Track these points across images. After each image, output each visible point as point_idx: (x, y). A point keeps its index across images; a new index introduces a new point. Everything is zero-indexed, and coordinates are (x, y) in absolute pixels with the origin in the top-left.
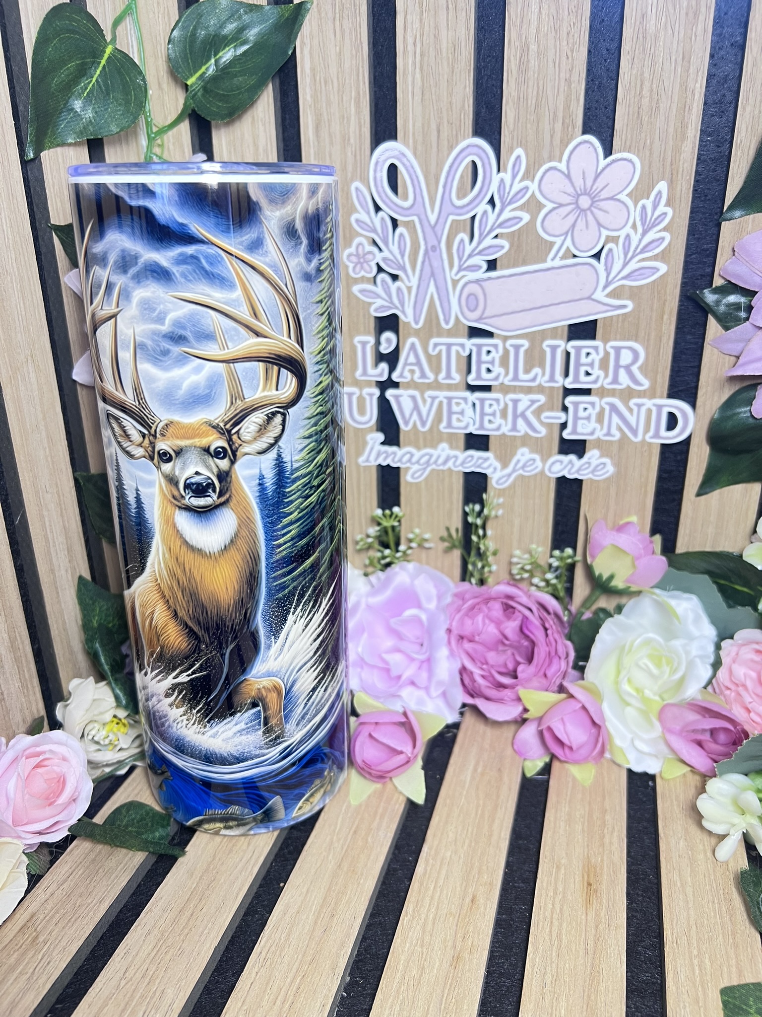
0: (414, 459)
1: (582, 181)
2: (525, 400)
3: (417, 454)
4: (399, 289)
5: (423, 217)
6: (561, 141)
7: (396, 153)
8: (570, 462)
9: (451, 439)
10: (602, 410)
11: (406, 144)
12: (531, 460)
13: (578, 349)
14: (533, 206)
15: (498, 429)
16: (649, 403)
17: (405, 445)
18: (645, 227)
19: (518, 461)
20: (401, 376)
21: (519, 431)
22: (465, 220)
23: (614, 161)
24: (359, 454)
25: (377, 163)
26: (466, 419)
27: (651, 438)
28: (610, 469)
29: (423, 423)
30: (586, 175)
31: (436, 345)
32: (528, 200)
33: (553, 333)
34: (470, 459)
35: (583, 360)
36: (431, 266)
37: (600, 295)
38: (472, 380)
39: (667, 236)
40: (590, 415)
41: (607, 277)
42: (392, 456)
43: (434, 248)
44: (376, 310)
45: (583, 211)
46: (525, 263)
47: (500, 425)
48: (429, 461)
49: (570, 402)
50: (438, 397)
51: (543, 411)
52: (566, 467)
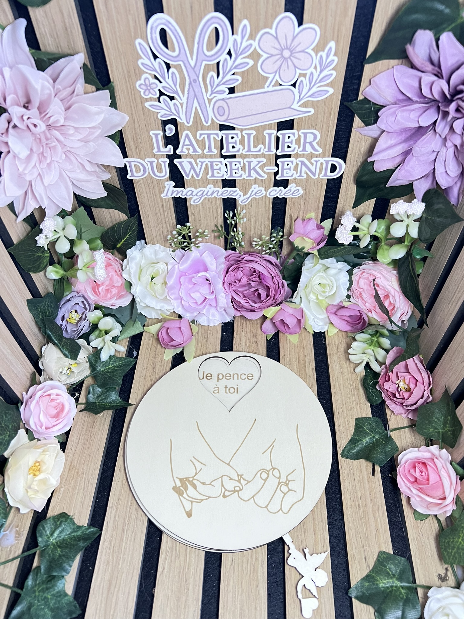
0: (194, 194)
1: (285, 41)
2: (254, 162)
3: (195, 191)
4: (175, 104)
5: (186, 62)
6: (272, 16)
7: (164, 21)
8: (281, 190)
9: (214, 182)
10: (297, 164)
11: (170, 15)
13: (284, 135)
14: (255, 56)
15: (241, 176)
16: (321, 160)
17: (188, 187)
18: (322, 68)
19: (253, 191)
20: (182, 151)
21: (252, 177)
22: (213, 64)
23: (304, 29)
24: (161, 193)
25: (152, 28)
26: (222, 172)
27: (323, 176)
28: (301, 192)
29: (198, 176)
30: (287, 37)
31: (201, 135)
32: (252, 53)
33: (270, 127)
35: (287, 140)
36: (194, 91)
37: (295, 106)
38: (224, 152)
39: (334, 73)
40: (291, 167)
41: (300, 96)
42: (180, 193)
43: (195, 81)
44: (161, 116)
45: (285, 59)
46: (251, 89)
47: (242, 174)
48: (203, 194)
49: (279, 162)
50: (205, 162)
51: (265, 167)
52: (278, 193)
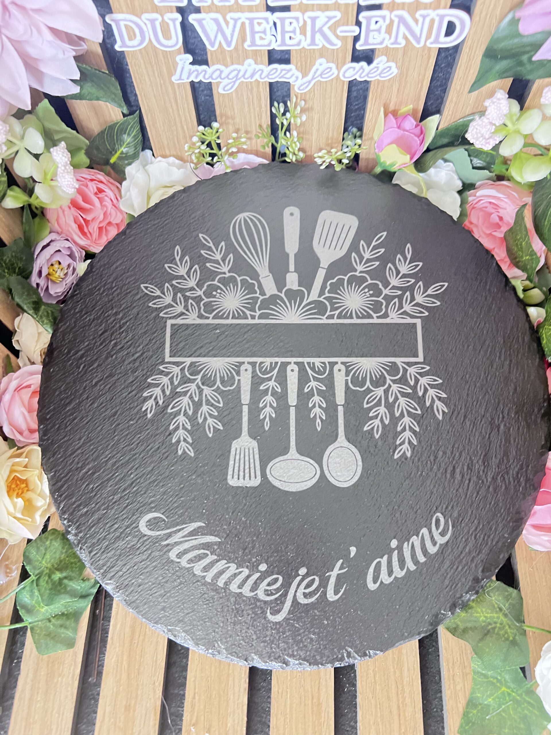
3: (226, 71)
8: (362, 67)
9: (256, 55)
10: (392, 21)
12: (328, 68)
15: (299, 44)
16: (432, 14)
17: (213, 64)
19: (317, 70)
21: (318, 45)
24: (171, 74)
26: (269, 37)
27: (432, 43)
28: (395, 71)
29: (229, 44)
34: (275, 71)
38: (271, 1)
40: (381, 27)
42: (202, 74)
47: (300, 41)
48: (237, 75)
49: (363, 17)
50: (239, 18)
51: (339, 26)
52: (358, 72)
